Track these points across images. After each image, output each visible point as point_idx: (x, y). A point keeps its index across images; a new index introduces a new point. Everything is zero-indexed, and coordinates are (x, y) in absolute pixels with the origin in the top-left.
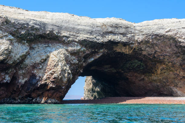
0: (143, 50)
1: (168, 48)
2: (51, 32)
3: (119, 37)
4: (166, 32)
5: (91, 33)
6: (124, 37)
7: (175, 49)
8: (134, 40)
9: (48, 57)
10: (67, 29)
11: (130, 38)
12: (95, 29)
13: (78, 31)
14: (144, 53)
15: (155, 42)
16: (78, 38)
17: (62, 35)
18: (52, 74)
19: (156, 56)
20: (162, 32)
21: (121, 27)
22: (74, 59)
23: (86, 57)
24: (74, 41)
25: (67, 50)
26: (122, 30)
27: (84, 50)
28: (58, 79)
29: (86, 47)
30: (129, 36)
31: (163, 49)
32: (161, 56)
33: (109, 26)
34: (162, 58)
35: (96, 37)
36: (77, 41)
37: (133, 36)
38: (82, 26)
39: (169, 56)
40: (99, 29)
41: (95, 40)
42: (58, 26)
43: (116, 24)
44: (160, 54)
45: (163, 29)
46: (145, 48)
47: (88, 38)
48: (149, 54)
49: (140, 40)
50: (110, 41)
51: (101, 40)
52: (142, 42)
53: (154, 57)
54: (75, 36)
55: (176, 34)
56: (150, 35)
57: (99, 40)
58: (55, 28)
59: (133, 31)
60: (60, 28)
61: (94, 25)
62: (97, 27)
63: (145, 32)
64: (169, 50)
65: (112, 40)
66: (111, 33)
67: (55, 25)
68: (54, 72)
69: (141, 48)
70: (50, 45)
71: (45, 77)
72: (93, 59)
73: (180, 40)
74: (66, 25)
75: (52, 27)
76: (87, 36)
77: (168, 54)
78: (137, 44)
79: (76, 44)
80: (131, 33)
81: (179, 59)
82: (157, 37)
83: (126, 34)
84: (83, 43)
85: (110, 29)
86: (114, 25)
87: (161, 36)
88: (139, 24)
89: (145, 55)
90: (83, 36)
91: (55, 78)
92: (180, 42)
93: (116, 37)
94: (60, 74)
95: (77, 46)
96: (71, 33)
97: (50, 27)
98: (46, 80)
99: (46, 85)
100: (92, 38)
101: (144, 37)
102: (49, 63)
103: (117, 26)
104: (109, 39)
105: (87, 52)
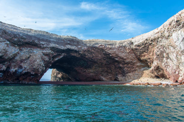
0: (86, 55)
2: (33, 41)
4: (99, 46)
6: (76, 47)
7: (103, 55)
8: (82, 49)
9: (31, 56)
10: (43, 40)
11: (79, 48)
12: (59, 41)
13: (50, 42)
14: (87, 57)
16: (49, 46)
17: (40, 43)
18: (32, 66)
20: (97, 46)
22: (46, 58)
23: (54, 57)
24: (47, 47)
25: (42, 52)
27: (53, 53)
28: (36, 70)
29: (54, 51)
31: (97, 55)
33: (68, 40)
34: (96, 60)
35: (60, 46)
37: (81, 47)
38: (52, 39)
40: (62, 42)
41: (60, 48)
42: (38, 38)
44: (95, 58)
45: (97, 44)
46: (88, 54)
47: (55, 46)
49: (85, 49)
50: (68, 49)
51: (63, 48)
53: (92, 59)
54: (47, 44)
55: (104, 47)
56: (90, 47)
62: (61, 40)
63: (88, 45)
64: (100, 56)
66: (69, 44)
67: (36, 37)
68: (34, 65)
72: (57, 59)
73: (106, 51)
74: (42, 38)
77: (99, 58)
78: (83, 52)
81: (105, 61)
82: (94, 48)
84: (52, 49)
85: (69, 42)
89: (87, 58)
90: (52, 45)
91: (34, 69)
94: (38, 67)
95: (49, 50)
100: (58, 47)
101: (87, 48)
105: (55, 54)
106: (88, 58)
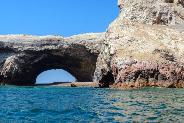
0: (69, 54)
1: (83, 52)
2: (7, 47)
3: (52, 47)
4: (80, 42)
5: (32, 45)
6: (55, 46)
7: (86, 53)
8: (63, 48)
9: (5, 60)
10: (17, 44)
11: (59, 47)
12: (35, 43)
13: (24, 45)
14: (71, 55)
15: (75, 48)
16: (23, 49)
17: (14, 48)
18: (6, 70)
19: (77, 57)
20: (78, 42)
21: (54, 40)
22: (22, 61)
23: (32, 59)
24: (21, 51)
25: (17, 56)
26: (54, 43)
27: (28, 56)
28: (8, 73)
29: (29, 54)
30: (59, 45)
31: (80, 53)
32: (80, 57)
33: (45, 40)
34: (81, 58)
35: (35, 48)
36: (23, 50)
37: (62, 46)
38: (27, 42)
39: (84, 57)
40: (38, 43)
41: (35, 49)
42: (11, 43)
43: (51, 39)
44: (79, 56)
45: (79, 40)
46: (71, 52)
47: (29, 49)
48: (74, 56)
49: (66, 48)
50: (45, 49)
51: (39, 49)
52: (67, 49)
53: (77, 58)
54: (21, 48)
55: (85, 44)
56: (71, 45)
57: (37, 49)
58: (9, 44)
59: (62, 42)
60: (13, 44)
61: (35, 40)
62: (38, 41)
63: (69, 43)
65: (47, 49)
66: (47, 44)
67: (10, 43)
68: (7, 69)
69: (68, 53)
70: (9, 53)
71: (2, 72)
72: (37, 60)
73: (87, 47)
74: (16, 42)
75: (7, 44)
76: (29, 48)
77: (83, 56)
78: (64, 50)
79: (22, 52)
80: (61, 44)
81: (90, 58)
82: (75, 45)
83: (57, 45)
84: (27, 51)
85: (46, 42)
86: (49, 40)
87: (77, 45)
88: (67, 38)
89: (71, 57)
90: (26, 48)
91: (6, 72)
92: (87, 48)
93: (50, 47)
94: (10, 70)
95: (23, 53)
96: (19, 47)
97: (6, 44)
98: (3, 73)
99: (3, 76)
100: (32, 49)
101: (68, 46)
102: (5, 64)
103: (51, 40)
104: (45, 48)
105: (31, 57)
106: (73, 56)
